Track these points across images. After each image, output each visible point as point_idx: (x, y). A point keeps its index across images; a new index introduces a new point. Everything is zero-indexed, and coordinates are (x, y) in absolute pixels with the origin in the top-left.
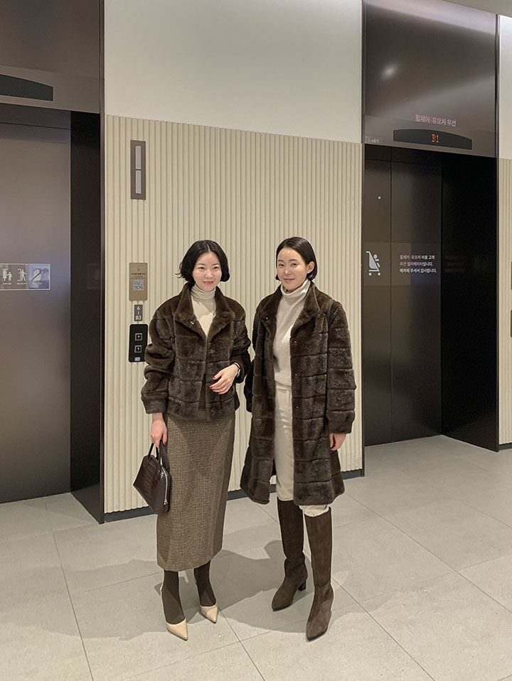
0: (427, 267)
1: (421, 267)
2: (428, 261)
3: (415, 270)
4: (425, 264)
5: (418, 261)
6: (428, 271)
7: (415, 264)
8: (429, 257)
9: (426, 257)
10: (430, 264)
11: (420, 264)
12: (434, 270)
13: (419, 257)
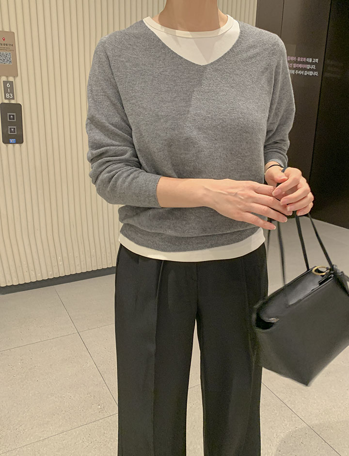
0: (310, 70)
1: (305, 69)
2: (311, 64)
3: (300, 72)
4: (308, 67)
5: (303, 63)
6: (311, 73)
7: (300, 66)
8: (313, 60)
9: (310, 60)
10: (313, 67)
11: (304, 66)
12: (316, 73)
13: (305, 59)
